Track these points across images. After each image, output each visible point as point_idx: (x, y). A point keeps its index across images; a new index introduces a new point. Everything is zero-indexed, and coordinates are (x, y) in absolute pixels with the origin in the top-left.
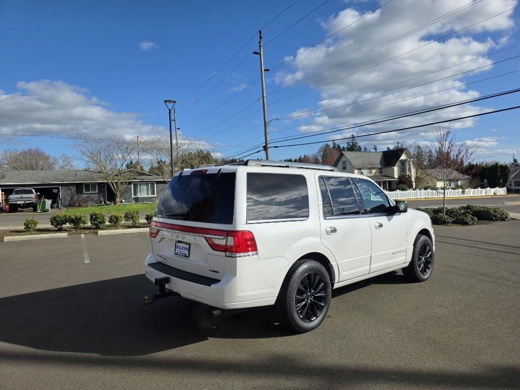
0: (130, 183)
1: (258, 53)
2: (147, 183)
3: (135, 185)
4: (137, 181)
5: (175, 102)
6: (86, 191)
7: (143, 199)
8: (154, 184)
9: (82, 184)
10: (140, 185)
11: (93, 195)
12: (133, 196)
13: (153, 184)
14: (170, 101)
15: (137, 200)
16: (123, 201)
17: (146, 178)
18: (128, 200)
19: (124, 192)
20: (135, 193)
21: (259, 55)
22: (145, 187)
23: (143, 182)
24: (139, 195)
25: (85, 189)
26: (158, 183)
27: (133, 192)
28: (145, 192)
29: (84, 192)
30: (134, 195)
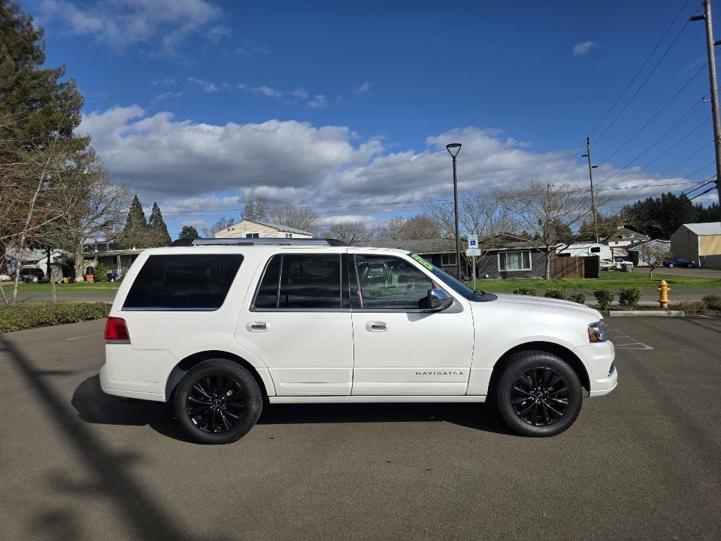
0: (495, 253)
1: (701, 18)
2: (518, 252)
3: (503, 255)
4: (504, 249)
5: (460, 145)
6: (444, 263)
7: (513, 274)
8: (528, 253)
9: (440, 254)
10: (509, 255)
11: (452, 268)
12: (499, 270)
13: (526, 254)
14: (454, 145)
15: (504, 275)
16: (487, 276)
17: (518, 245)
18: (493, 275)
19: (488, 264)
20: (503, 266)
21: (703, 21)
22: (516, 258)
23: (512, 251)
24: (508, 269)
25: (444, 261)
26: (534, 251)
27: (499, 265)
28: (516, 264)
29: (442, 265)
30: (501, 269)
